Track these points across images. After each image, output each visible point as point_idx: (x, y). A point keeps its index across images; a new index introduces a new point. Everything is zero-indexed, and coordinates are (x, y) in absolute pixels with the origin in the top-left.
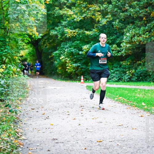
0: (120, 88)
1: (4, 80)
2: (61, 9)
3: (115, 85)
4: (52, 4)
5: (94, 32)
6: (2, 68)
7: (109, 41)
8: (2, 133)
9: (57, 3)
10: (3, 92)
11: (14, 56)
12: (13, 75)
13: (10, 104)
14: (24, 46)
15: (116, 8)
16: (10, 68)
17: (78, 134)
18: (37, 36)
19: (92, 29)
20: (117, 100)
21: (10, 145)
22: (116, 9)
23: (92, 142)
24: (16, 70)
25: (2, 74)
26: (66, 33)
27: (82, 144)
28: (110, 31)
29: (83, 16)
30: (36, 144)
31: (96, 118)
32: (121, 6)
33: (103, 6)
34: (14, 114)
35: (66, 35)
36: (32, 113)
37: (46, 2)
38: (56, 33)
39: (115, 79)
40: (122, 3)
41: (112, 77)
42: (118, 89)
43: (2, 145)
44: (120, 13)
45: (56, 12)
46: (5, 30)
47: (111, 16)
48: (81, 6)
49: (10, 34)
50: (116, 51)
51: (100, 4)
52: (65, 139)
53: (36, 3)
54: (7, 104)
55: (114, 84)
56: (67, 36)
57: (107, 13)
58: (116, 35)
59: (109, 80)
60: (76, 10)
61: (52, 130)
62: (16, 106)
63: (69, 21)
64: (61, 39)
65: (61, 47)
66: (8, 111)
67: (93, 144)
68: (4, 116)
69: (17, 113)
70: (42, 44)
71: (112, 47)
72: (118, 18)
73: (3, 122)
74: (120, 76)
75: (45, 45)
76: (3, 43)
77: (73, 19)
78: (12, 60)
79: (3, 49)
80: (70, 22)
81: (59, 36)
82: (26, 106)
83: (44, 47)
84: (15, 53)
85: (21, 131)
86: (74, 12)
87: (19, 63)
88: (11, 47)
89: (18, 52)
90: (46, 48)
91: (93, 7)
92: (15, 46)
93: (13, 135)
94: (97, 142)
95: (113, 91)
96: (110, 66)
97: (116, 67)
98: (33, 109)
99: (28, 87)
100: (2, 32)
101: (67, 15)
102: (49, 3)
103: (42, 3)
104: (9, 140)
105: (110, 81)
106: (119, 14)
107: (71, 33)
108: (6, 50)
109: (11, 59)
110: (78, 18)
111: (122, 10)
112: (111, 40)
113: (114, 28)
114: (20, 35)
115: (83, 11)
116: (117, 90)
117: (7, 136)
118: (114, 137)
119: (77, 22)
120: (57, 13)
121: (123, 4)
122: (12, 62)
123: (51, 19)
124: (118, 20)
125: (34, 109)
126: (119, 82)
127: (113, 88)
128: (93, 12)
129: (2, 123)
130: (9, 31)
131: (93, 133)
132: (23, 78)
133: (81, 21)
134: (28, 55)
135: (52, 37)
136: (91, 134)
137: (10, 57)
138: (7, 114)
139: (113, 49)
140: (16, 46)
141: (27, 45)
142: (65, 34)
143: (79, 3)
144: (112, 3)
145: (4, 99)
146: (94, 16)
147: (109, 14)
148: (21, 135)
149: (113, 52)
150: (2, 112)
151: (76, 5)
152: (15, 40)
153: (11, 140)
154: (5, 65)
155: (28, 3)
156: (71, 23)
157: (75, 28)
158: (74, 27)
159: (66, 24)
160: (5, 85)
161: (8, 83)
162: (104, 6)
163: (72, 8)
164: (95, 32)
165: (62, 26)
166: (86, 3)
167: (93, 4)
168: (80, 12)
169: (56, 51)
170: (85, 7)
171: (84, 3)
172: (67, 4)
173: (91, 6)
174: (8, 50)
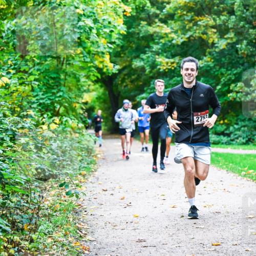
0: (249, 155)
1: (58, 142)
2: (150, 24)
3: (241, 150)
4: (136, 15)
5: (206, 61)
6: (54, 122)
7: (231, 76)
8: (54, 229)
9: (143, 15)
10: (55, 162)
11: (74, 102)
12: (71, 134)
13: (66, 182)
14: (89, 85)
15: (242, 21)
16: (67, 123)
17: (180, 231)
18: (111, 69)
19: (202, 57)
20: (245, 176)
21: (67, 249)
22: (242, 23)
23: (204, 246)
24: (76, 125)
25: (53, 132)
26: (159, 63)
27: (187, 248)
28: (233, 60)
29: (187, 36)
30: (110, 249)
31: (210, 206)
32: (251, 18)
33: (220, 19)
34: (74, 198)
35: (158, 67)
36: (103, 197)
37: (125, 13)
38: (142, 63)
39: (241, 140)
40: (252, 12)
41: (236, 136)
42: (247, 157)
43: (54, 250)
44: (249, 29)
45: (142, 30)
46: (59, 60)
47: (235, 35)
48: (184, 19)
49: (66, 66)
50: (242, 92)
51: (215, 14)
52: (159, 240)
53: (109, 15)
54: (63, 182)
55: (239, 149)
56: (160, 69)
57: (227, 30)
58: (242, 67)
59: (232, 142)
60: (175, 25)
61: (136, 225)
62: (77, 186)
63: (164, 44)
64: (151, 75)
65: (150, 87)
66: (64, 194)
67: (205, 249)
68: (58, 201)
69: (79, 197)
70: (120, 82)
71: (236, 86)
72: (246, 39)
73: (55, 212)
74: (249, 135)
75: (125, 84)
76: (55, 82)
77: (170, 41)
78: (70, 110)
79: (55, 91)
80: (166, 46)
81: (148, 70)
82: (94, 185)
83: (123, 88)
84: (75, 98)
85: (85, 227)
86: (172, 28)
87: (82, 114)
88: (68, 88)
89: (80, 96)
90: (126, 88)
91: (204, 21)
92: (75, 87)
93: (71, 234)
94: (213, 245)
95: (238, 160)
96: (233, 118)
97: (244, 120)
98: (104, 190)
99: (97, 154)
100: (53, 63)
101: (160, 34)
102: (130, 15)
103: (119, 16)
104: (65, 242)
105: (233, 144)
106: (248, 31)
107: (167, 63)
108: (61, 94)
109: (69, 108)
110: (179, 39)
111: (252, 24)
112: (235, 75)
113: (238, 54)
114: (82, 68)
115: (187, 28)
116: (245, 159)
117: (62, 235)
118: (240, 237)
119: (178, 45)
120: (143, 32)
121: (253, 14)
122: (70, 112)
123: (134, 42)
124: (245, 42)
125: (106, 190)
126: (249, 144)
127: (238, 154)
128: (203, 29)
129: (54, 214)
130: (65, 62)
131: (205, 230)
132: (88, 139)
133: (183, 43)
134: (96, 100)
135: (135, 70)
136: (202, 232)
137: (66, 105)
138: (63, 198)
139: (237, 89)
140: (77, 86)
141: (95, 84)
142: (158, 65)
143: (181, 13)
144: (236, 14)
145: (58, 174)
146: (205, 36)
147: (231, 31)
148: (86, 234)
149: (237, 95)
150: (54, 196)
151: (176, 17)
152: (75, 76)
153: (69, 242)
154: (59, 118)
155: (96, 15)
156: (168, 48)
157: (173, 56)
158: (172, 53)
159: (160, 49)
160: (58, 151)
161: (64, 148)
162: (223, 18)
163: (169, 22)
164: (208, 62)
165: (152, 52)
166: (193, 13)
167: (204, 15)
168: (182, 29)
169: (142, 94)
170: (190, 21)
171: (189, 14)
172: (160, 16)
173: (200, 18)
174: (64, 93)
